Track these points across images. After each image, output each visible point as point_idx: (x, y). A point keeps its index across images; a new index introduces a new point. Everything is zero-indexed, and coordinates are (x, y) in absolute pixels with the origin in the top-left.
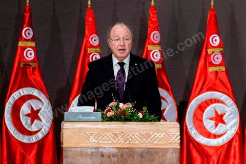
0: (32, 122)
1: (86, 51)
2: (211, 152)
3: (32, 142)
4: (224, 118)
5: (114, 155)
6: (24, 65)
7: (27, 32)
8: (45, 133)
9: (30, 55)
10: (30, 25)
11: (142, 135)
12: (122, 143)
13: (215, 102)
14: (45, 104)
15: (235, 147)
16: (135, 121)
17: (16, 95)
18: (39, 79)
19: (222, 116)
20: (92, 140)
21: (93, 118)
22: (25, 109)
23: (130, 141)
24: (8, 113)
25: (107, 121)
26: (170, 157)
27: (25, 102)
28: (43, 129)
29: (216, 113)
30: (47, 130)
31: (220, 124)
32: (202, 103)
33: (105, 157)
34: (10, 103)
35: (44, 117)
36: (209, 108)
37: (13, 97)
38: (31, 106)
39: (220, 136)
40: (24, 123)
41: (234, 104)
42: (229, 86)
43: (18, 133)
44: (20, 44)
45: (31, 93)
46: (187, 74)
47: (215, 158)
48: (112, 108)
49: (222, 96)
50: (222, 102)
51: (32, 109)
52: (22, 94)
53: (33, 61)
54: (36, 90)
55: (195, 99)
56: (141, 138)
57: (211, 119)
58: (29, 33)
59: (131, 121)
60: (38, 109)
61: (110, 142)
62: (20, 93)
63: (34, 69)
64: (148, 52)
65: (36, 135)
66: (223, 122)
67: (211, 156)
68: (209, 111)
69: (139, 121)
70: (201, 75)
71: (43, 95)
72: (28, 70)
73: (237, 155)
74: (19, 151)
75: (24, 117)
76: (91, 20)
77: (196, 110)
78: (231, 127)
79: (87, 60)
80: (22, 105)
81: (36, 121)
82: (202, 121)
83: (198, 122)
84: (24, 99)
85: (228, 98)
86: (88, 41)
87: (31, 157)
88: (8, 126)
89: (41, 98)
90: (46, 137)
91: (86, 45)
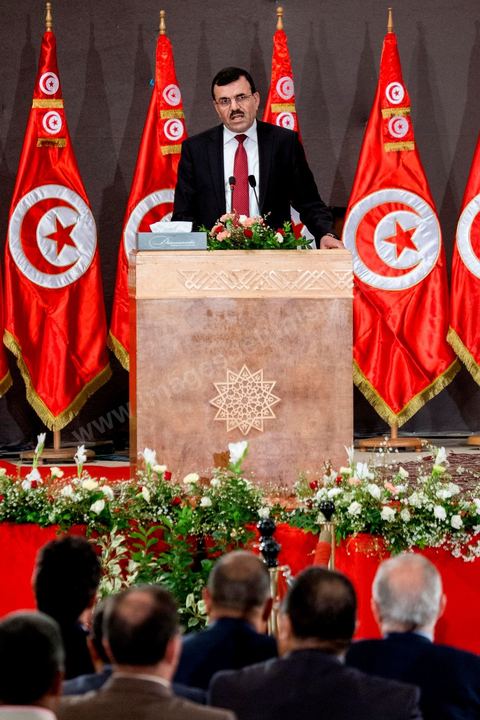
0: (60, 248)
1: (157, 116)
2: (390, 302)
3: (60, 286)
4: (413, 238)
5: (232, 314)
6: (43, 143)
7: (49, 82)
8: (84, 270)
9: (54, 124)
10: (54, 68)
11: (284, 274)
12: (246, 290)
13: (397, 209)
14: (82, 215)
15: (433, 292)
16: (269, 247)
17: (28, 200)
18: (71, 169)
19: (409, 234)
20: (189, 284)
21: (191, 243)
22: (45, 225)
23: (260, 287)
24: (14, 233)
25: (217, 249)
26: (335, 315)
27: (45, 211)
28: (78, 263)
29: (399, 228)
30: (87, 263)
31: (406, 250)
32: (372, 210)
33: (214, 316)
34: (18, 215)
35: (80, 239)
36: (384, 220)
37: (24, 202)
38: (58, 221)
39: (405, 272)
40: (43, 252)
41: (431, 211)
42: (421, 178)
43: (34, 269)
44: (37, 104)
45: (57, 196)
46: (338, 156)
47: (396, 313)
48: (225, 224)
49: (408, 197)
50: (410, 209)
51: (58, 224)
52: (41, 198)
53: (60, 135)
54: (66, 190)
55: (360, 203)
56: (281, 281)
57: (390, 240)
58: (51, 84)
59: (261, 247)
60: (70, 224)
61: (223, 288)
62: (36, 197)
63: (61, 150)
64: (273, 116)
65: (66, 273)
66: (411, 246)
67: (389, 309)
68: (385, 226)
69: (276, 248)
70: (369, 157)
71: (78, 198)
72: (50, 152)
73: (438, 306)
74: (35, 304)
75: (45, 240)
76: (165, 57)
77: (361, 224)
78: (426, 255)
79: (159, 133)
80: (40, 218)
81: (66, 247)
82: (371, 244)
83: (366, 247)
84: (43, 207)
85: (420, 200)
86: (160, 98)
87: (59, 314)
88: (14, 257)
89: (74, 204)
90: (85, 277)
91: (157, 105)
